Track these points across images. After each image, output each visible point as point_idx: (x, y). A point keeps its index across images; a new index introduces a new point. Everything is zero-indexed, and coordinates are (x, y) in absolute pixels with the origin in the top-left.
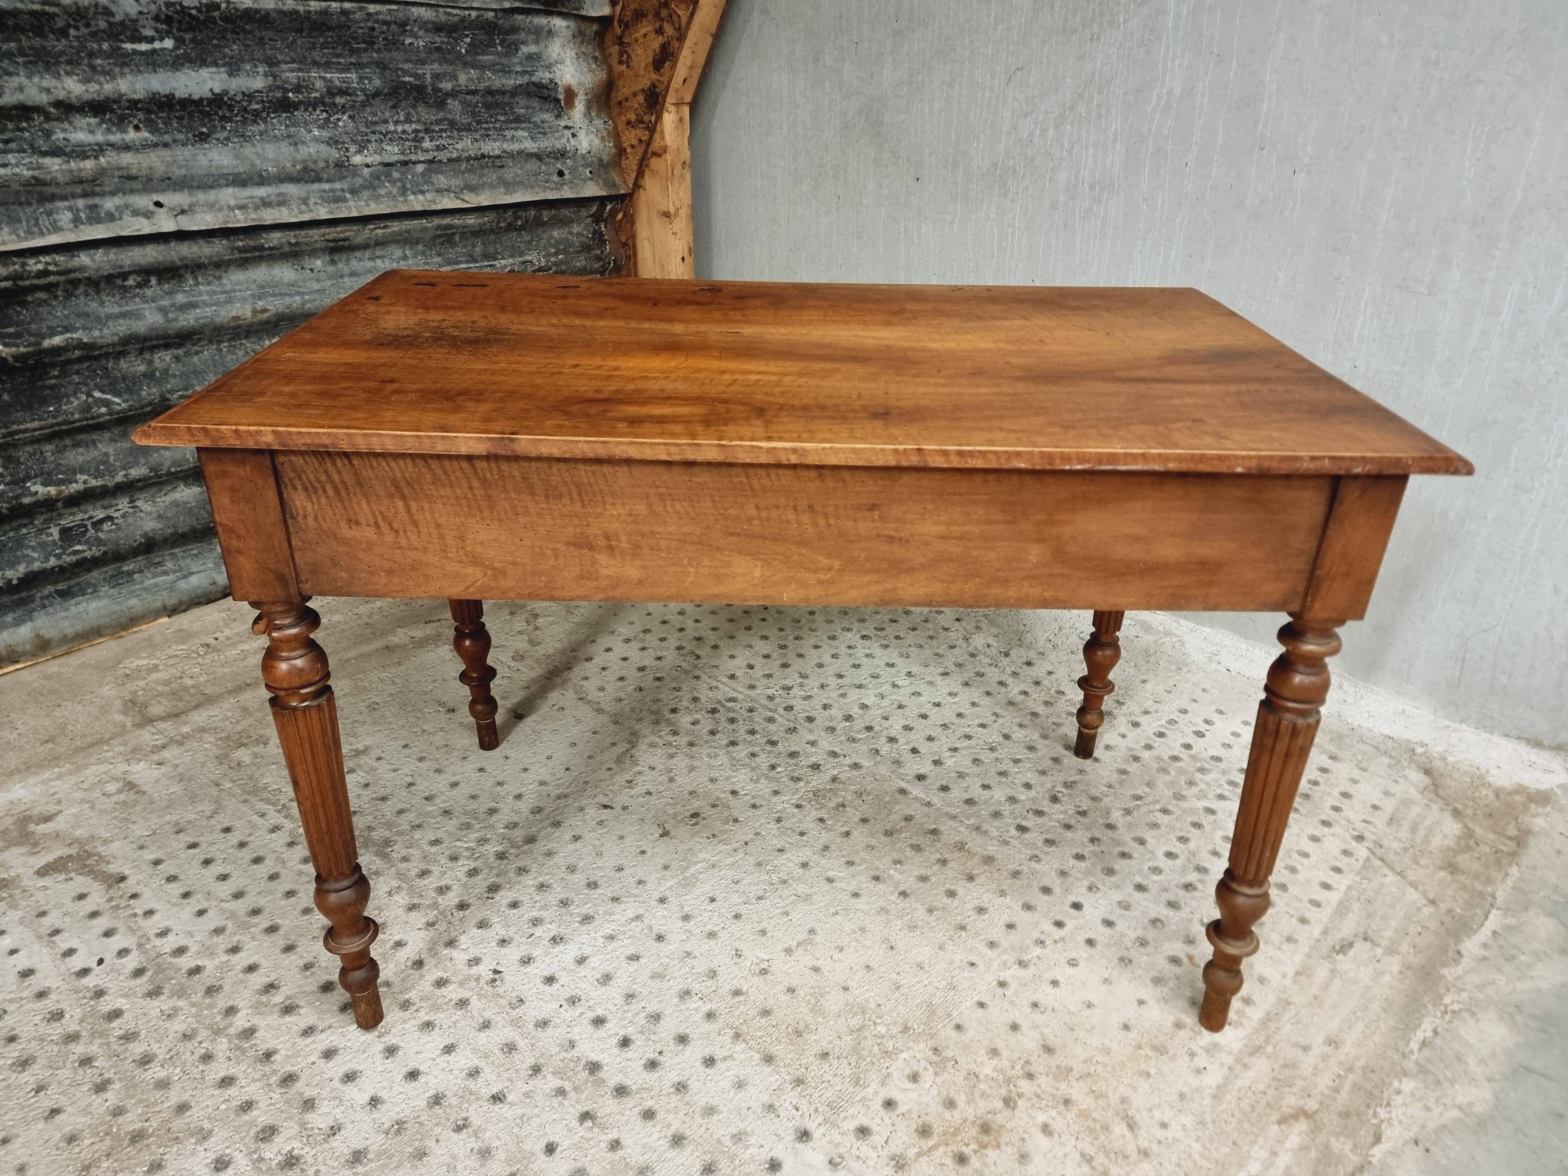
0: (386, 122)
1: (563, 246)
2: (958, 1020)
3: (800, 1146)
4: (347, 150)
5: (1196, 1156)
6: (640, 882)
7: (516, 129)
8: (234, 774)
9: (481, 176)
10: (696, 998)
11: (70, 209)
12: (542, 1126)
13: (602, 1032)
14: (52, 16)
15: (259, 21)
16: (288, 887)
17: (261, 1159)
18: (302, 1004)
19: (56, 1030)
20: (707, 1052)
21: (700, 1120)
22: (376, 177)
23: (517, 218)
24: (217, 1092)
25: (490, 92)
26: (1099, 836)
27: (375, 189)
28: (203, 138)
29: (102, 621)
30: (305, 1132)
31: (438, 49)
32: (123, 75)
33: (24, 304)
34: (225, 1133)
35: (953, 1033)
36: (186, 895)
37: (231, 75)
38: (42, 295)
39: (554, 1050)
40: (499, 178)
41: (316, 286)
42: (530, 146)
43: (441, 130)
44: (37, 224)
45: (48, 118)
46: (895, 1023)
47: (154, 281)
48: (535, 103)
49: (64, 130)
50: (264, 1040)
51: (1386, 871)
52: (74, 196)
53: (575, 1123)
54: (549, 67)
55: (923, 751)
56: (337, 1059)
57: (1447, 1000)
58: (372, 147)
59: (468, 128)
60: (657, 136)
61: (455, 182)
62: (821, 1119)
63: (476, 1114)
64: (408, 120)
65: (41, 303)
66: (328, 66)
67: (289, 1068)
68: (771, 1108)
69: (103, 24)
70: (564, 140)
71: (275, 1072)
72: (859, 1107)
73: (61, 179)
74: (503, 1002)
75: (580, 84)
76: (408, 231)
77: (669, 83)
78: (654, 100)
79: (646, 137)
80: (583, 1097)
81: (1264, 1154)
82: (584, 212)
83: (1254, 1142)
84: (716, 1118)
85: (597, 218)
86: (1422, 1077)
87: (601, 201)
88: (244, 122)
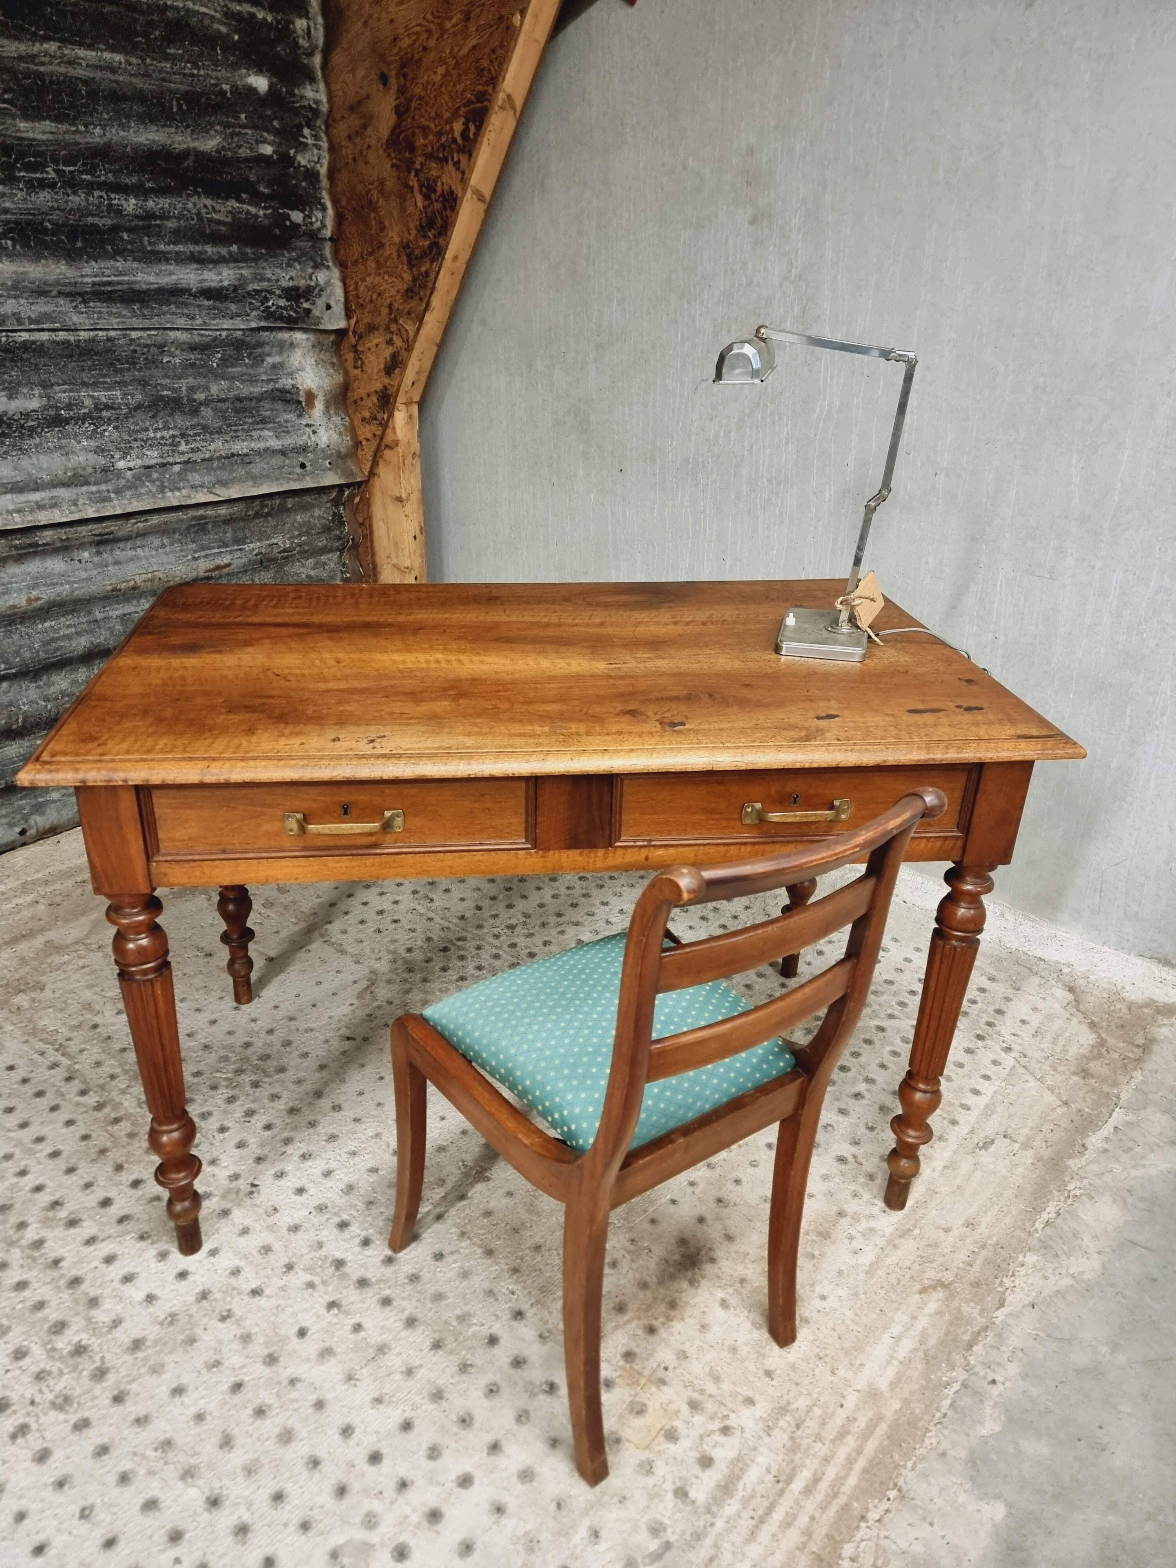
0: (146, 430)
1: (306, 529)
3: (515, 1324)
4: (112, 457)
6: (379, 1104)
7: (262, 429)
8: (14, 1018)
9: (231, 471)
10: (427, 1203)
12: (294, 1314)
13: (346, 1234)
15: (34, 350)
16: (67, 1117)
17: (54, 1349)
18: (84, 1217)
20: (437, 1248)
21: (430, 1305)
22: (137, 478)
23: (264, 507)
24: (13, 1294)
25: (239, 399)
27: (136, 488)
30: (91, 1326)
31: (193, 365)
34: (22, 1328)
35: (648, 1226)
37: (10, 398)
39: (304, 1251)
40: (247, 473)
41: (84, 575)
42: (275, 443)
43: (195, 435)
48: (279, 406)
50: (52, 1250)
51: (1028, 1077)
53: (323, 1311)
54: (291, 375)
56: (117, 1264)
57: (1071, 1186)
58: (134, 452)
59: (219, 432)
60: (389, 431)
61: (208, 479)
62: (532, 1300)
63: (238, 1306)
64: (166, 427)
66: (95, 385)
67: (74, 1273)
68: (490, 1293)
70: (305, 437)
71: (62, 1276)
74: (260, 1211)
75: (319, 387)
76: (166, 523)
77: (399, 385)
78: (386, 400)
79: (379, 432)
80: (330, 1289)
81: (905, 1319)
82: (325, 498)
83: (898, 1309)
84: (444, 1302)
85: (336, 502)
86: (1043, 1251)
87: (341, 488)
88: (22, 437)
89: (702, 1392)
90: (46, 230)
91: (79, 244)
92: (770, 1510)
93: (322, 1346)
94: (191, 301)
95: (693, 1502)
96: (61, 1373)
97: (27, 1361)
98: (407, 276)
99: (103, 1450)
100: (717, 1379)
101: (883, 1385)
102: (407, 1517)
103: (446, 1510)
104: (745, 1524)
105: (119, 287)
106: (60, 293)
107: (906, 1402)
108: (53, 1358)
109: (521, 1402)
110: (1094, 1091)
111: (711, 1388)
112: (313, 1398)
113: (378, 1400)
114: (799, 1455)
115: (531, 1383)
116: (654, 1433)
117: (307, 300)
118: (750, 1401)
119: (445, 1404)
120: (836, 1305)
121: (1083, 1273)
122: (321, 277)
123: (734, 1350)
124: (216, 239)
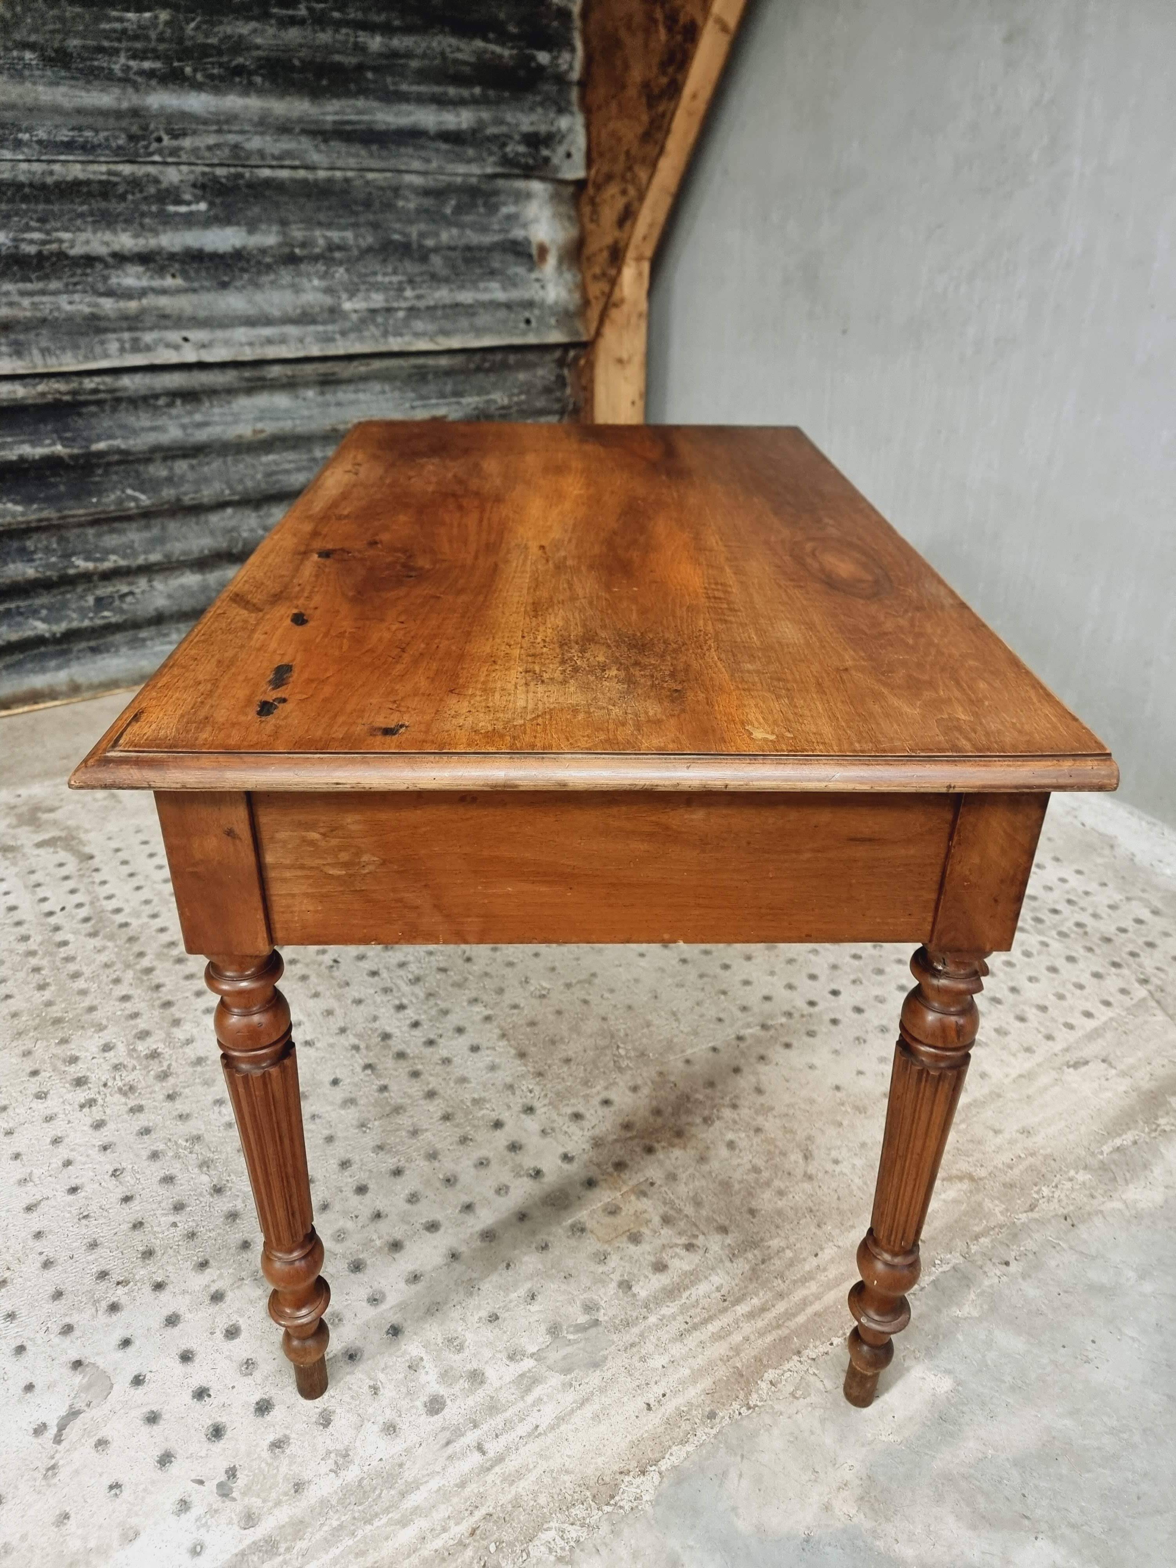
0: (375, 274)
1: (526, 388)
4: (340, 298)
5: (854, 1187)
7: (490, 280)
9: (455, 322)
10: (481, 1005)
11: (118, 340)
13: (401, 1015)
14: (115, 184)
15: (275, 188)
17: (134, 1050)
19: (22, 947)
20: (475, 1042)
22: (363, 321)
23: (484, 360)
24: (118, 1003)
25: (468, 248)
27: (360, 331)
28: (224, 286)
29: (120, 675)
30: (169, 1039)
31: (427, 211)
32: (165, 231)
33: (80, 415)
34: (116, 1029)
36: (132, 875)
37: (250, 233)
38: (93, 409)
39: (361, 1020)
40: (470, 324)
41: (306, 413)
42: (501, 296)
43: (422, 282)
44: (92, 351)
45: (107, 266)
46: (635, 1050)
47: (179, 402)
48: (510, 258)
49: (118, 276)
50: (158, 977)
51: (1158, 1012)
52: (122, 330)
53: (359, 1069)
54: (525, 226)
57: (1162, 1121)
58: (361, 295)
59: (447, 280)
60: (617, 290)
61: (431, 327)
62: (546, 1101)
64: (395, 272)
65: (94, 415)
66: (329, 226)
67: (169, 998)
68: (510, 1087)
69: (152, 190)
70: (533, 292)
71: (159, 998)
72: (581, 1100)
73: (112, 315)
74: (334, 982)
75: (553, 241)
76: (387, 369)
77: (629, 238)
78: (616, 255)
79: (606, 288)
80: (371, 1054)
82: (548, 358)
84: (466, 1085)
85: (561, 363)
86: (1100, 1173)
87: (565, 347)
88: (259, 273)
89: (680, 1211)
90: (294, 66)
91: (324, 82)
92: (706, 1321)
93: (348, 1095)
94: (430, 144)
95: (634, 1295)
96: (134, 1068)
97: (112, 1053)
98: (645, 118)
99: (147, 1131)
100: (698, 1204)
102: (372, 1241)
103: (407, 1244)
104: (678, 1326)
105: (358, 127)
106: (304, 132)
108: (131, 1056)
109: (506, 1178)
111: (689, 1210)
112: (326, 1132)
113: (380, 1148)
114: (755, 1285)
115: (520, 1166)
116: (620, 1232)
117: (547, 146)
118: (723, 1229)
119: (436, 1164)
120: (847, 1171)
121: (1138, 1201)
122: (563, 123)
123: (725, 1184)
124: (458, 80)
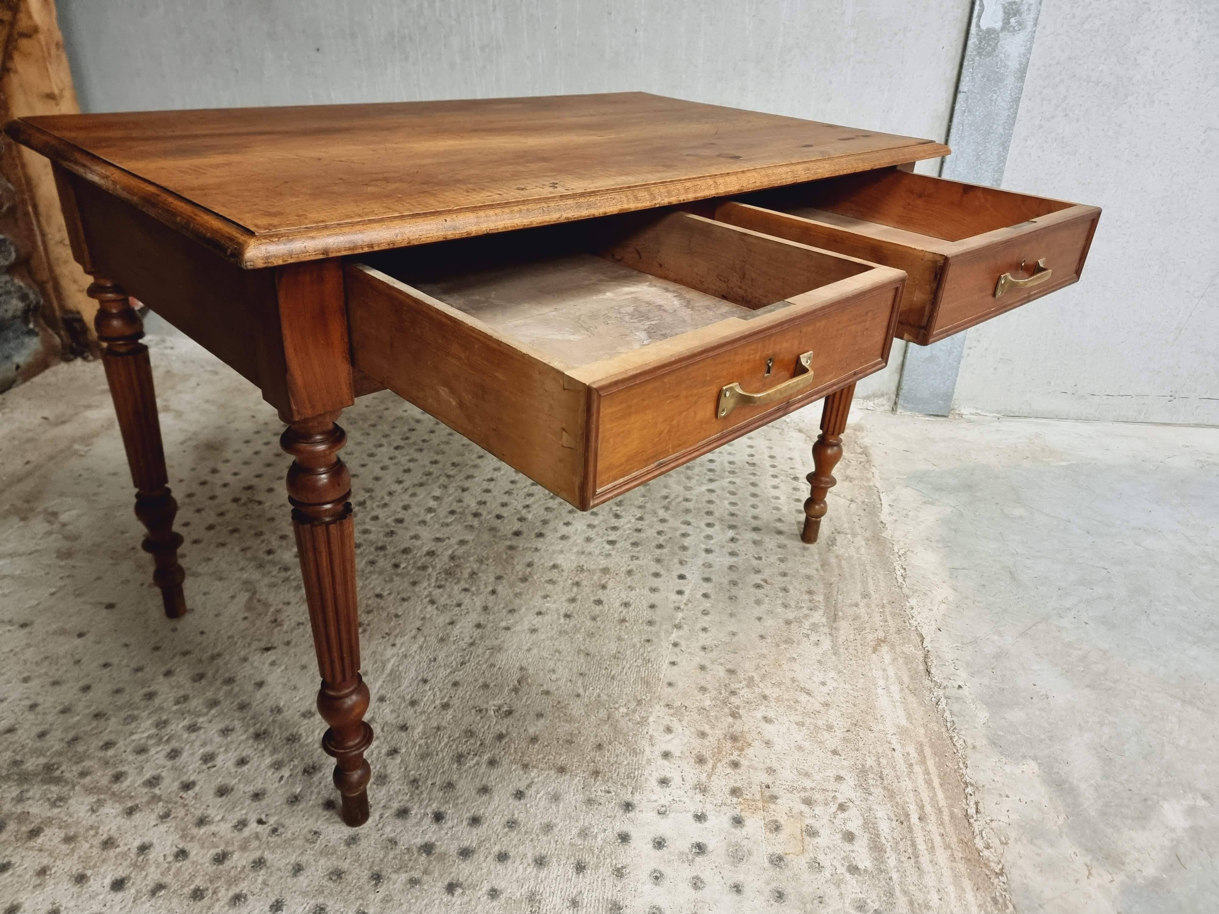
2: (667, 681)
3: (631, 815)
10: (471, 756)
21: (545, 839)
26: (661, 529)
35: (670, 690)
39: (380, 855)
46: (629, 701)
55: (505, 515)
62: (630, 790)
68: (590, 802)
72: (649, 768)
74: (299, 842)
80: (436, 875)
81: (880, 673)
83: (871, 669)
84: (556, 830)
86: (916, 594)
89: (804, 789)
92: (914, 845)
100: (807, 775)
101: (904, 722)
104: (909, 865)
107: (925, 726)
109: (687, 872)
110: (861, 488)
111: (808, 784)
114: (898, 797)
116: (799, 837)
118: (839, 778)
120: (835, 685)
121: (946, 598)
123: (800, 748)
